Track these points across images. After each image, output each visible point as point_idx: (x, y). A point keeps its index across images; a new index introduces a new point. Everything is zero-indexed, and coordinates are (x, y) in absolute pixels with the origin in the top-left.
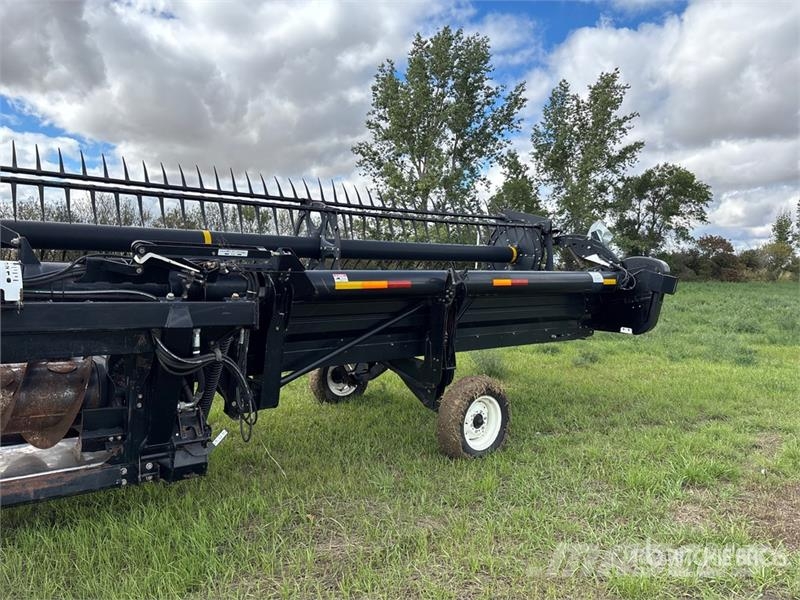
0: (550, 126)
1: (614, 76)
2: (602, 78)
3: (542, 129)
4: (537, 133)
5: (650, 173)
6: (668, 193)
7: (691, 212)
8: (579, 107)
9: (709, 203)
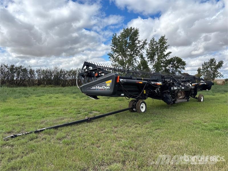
0: (150, 48)
1: (164, 37)
2: (161, 37)
3: (148, 49)
4: (147, 50)
5: (172, 59)
6: (176, 63)
7: (181, 68)
8: (156, 44)
9: (185, 65)
